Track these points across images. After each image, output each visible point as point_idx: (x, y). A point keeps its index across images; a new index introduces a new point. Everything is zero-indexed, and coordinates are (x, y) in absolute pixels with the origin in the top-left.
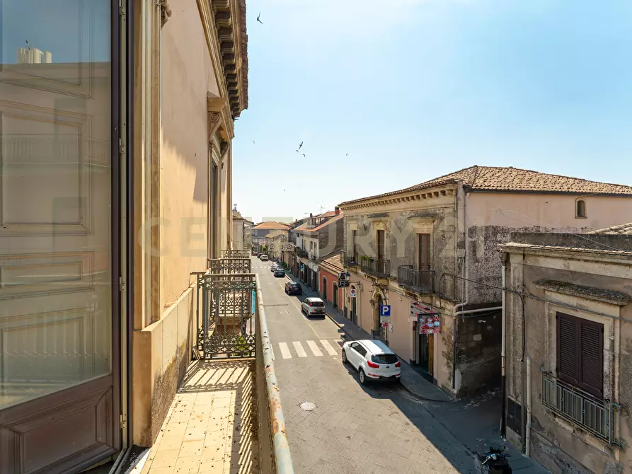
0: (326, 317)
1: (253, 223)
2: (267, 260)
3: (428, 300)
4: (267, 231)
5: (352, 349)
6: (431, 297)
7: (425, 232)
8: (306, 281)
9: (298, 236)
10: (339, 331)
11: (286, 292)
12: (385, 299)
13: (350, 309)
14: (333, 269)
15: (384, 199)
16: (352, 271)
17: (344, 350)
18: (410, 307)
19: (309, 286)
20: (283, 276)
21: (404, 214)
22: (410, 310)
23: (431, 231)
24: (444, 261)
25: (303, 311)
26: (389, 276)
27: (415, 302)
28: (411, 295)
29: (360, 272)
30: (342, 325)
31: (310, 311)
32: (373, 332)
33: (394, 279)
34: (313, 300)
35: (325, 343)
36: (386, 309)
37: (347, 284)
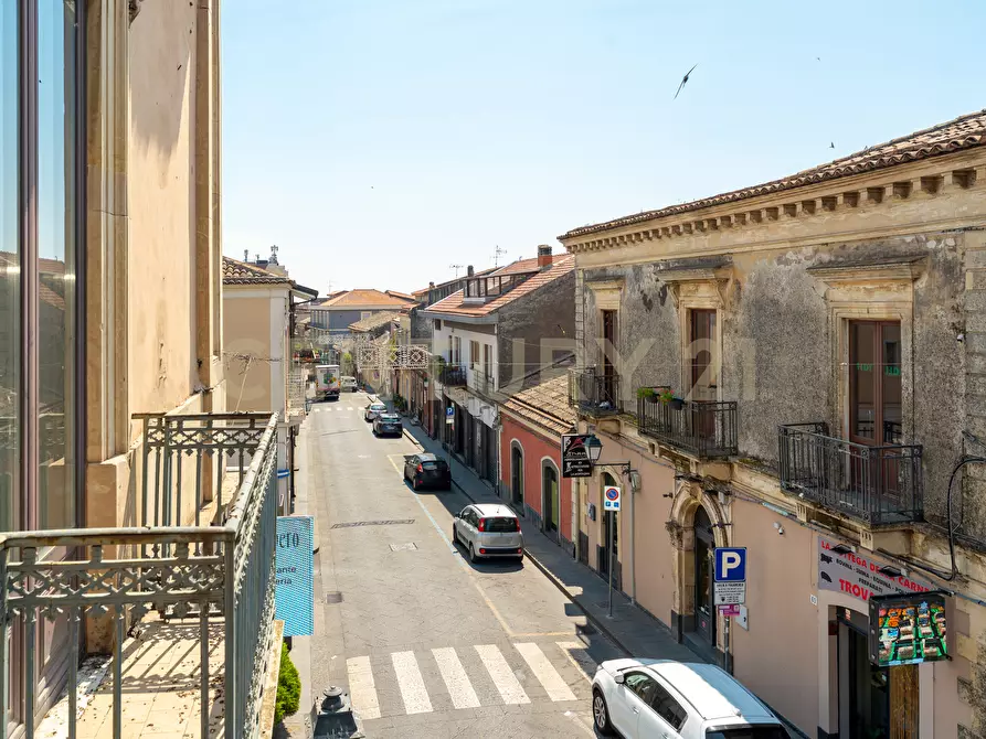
0: (525, 560)
1: (315, 293)
2: (354, 390)
3: (896, 543)
4: (355, 314)
5: (629, 693)
6: (909, 533)
7: (879, 312)
8: (460, 449)
9: (438, 327)
10: (569, 611)
11: (407, 479)
12: (722, 525)
13: (596, 539)
14: (544, 422)
15: (715, 213)
16: (605, 432)
17: (597, 691)
18: (817, 557)
19: (471, 462)
20: (397, 435)
21: (790, 255)
22: (816, 567)
23: (903, 313)
24: (961, 414)
25: (457, 542)
26: (735, 452)
27: (835, 542)
28: (823, 519)
29: (632, 433)
30: (576, 591)
31: (478, 546)
32: (677, 619)
33: (756, 463)
34: (490, 511)
35: (530, 652)
36: (731, 560)
37: (588, 468)
